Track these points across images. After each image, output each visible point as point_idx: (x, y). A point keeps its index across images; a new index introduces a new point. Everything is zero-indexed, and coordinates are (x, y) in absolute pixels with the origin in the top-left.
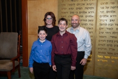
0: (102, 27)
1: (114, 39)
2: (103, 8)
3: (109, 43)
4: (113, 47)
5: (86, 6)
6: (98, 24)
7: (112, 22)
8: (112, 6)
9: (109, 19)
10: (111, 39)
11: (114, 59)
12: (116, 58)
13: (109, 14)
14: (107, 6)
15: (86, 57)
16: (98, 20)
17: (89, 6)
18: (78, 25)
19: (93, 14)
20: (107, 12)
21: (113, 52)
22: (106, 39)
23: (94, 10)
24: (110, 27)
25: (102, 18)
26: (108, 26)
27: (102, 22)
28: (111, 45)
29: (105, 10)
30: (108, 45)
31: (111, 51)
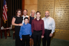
0: (56, 17)
1: (61, 22)
2: (57, 9)
3: (59, 24)
4: (61, 26)
5: (49, 8)
6: (55, 16)
7: (61, 15)
8: (61, 8)
9: (59, 13)
10: (60, 22)
11: (61, 31)
12: (62, 30)
13: (60, 11)
14: (59, 8)
15: (52, 33)
16: (55, 14)
17: (51, 8)
18: (48, 16)
19: (53, 11)
20: (59, 10)
21: (61, 28)
22: (58, 22)
23: (53, 10)
24: (60, 17)
25: (56, 13)
26: (59, 17)
27: (56, 15)
28: (60, 25)
29: (58, 10)
30: (59, 25)
31: (60, 27)
